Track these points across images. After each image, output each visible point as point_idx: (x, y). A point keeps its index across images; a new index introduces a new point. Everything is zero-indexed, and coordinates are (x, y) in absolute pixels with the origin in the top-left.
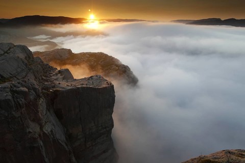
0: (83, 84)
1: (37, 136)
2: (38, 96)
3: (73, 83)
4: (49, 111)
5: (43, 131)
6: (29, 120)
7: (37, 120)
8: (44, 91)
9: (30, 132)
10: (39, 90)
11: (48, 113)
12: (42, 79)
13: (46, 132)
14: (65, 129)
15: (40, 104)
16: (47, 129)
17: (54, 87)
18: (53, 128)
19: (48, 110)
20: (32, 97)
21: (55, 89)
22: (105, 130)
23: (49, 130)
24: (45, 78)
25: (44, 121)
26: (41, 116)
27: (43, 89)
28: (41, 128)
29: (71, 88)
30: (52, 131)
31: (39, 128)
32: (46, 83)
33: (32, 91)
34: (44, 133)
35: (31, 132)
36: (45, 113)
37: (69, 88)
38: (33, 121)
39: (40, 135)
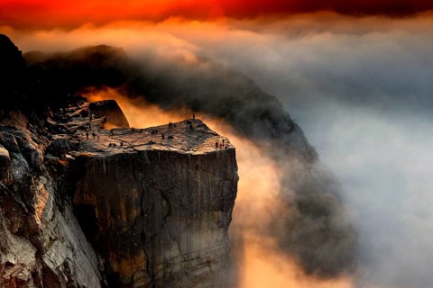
0: (151, 143)
1: (26, 274)
2: (35, 170)
3: (129, 139)
4: (62, 210)
5: (43, 263)
6: (8, 232)
7: (29, 233)
8: (50, 157)
9: (9, 265)
10: (37, 154)
11: (59, 216)
12: (48, 125)
13: (51, 266)
14: (102, 262)
15: (40, 193)
16: (56, 257)
17: (76, 147)
18: (71, 256)
19: (59, 207)
20: (18, 173)
21: (78, 153)
22: (207, 269)
23: (60, 261)
24: (53, 123)
25: (47, 238)
26: (39, 222)
27: (47, 151)
28: (39, 254)
29: (120, 151)
30: (65, 264)
31: (33, 255)
32: (56, 137)
33: (20, 156)
34: (46, 269)
35: (12, 265)
36: (50, 214)
37: (117, 151)
38: (20, 234)
39: (34, 274)
